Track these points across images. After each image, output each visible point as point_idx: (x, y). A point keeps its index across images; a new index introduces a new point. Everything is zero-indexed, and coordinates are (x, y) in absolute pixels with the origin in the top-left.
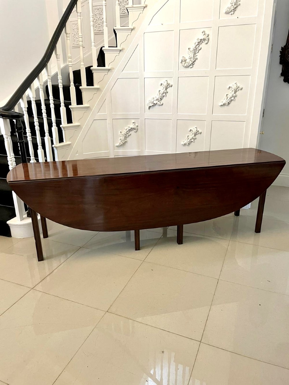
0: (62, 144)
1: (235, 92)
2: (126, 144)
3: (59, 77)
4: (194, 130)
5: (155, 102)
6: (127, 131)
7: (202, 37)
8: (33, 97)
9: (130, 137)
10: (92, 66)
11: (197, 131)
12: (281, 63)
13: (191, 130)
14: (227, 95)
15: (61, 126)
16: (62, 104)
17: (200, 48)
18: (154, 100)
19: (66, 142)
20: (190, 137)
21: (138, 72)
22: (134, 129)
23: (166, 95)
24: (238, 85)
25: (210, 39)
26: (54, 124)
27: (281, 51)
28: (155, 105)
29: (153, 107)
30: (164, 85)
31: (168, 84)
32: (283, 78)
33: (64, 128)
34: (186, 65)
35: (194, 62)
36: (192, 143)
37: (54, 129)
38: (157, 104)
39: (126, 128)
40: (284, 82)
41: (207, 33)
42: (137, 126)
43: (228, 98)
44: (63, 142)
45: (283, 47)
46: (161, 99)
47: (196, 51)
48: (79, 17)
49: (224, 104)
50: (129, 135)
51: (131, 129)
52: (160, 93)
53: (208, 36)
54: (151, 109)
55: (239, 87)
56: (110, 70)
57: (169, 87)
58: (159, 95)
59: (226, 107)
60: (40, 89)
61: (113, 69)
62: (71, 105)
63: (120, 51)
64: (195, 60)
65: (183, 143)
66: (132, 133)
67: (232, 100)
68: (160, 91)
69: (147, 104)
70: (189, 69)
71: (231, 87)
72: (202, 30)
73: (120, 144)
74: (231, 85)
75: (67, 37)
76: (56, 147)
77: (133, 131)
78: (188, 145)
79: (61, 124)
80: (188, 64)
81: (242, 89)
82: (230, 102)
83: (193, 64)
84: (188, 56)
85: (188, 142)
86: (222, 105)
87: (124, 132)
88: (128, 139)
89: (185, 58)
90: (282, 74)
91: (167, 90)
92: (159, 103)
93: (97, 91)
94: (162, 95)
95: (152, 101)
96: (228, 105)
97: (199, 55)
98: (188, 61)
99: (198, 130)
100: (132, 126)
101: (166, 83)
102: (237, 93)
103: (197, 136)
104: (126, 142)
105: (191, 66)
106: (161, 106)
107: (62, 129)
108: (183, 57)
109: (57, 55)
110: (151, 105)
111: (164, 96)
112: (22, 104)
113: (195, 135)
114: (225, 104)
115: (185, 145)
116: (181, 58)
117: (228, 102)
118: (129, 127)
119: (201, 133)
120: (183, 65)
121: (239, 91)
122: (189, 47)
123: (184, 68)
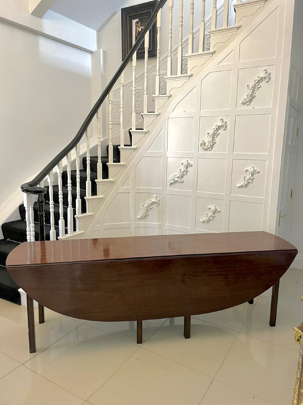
0: (84, 215)
1: (253, 175)
2: (148, 217)
3: (88, 155)
4: (213, 208)
5: (176, 179)
6: (149, 205)
7: (220, 124)
8: (60, 173)
9: (151, 210)
10: (120, 145)
11: (215, 209)
13: (209, 208)
14: (244, 177)
15: (85, 198)
16: (88, 178)
17: (218, 134)
18: (175, 177)
19: (89, 213)
20: (209, 215)
21: (162, 151)
22: (156, 203)
23: (186, 173)
24: (255, 168)
25: (227, 126)
26: (78, 196)
28: (176, 182)
29: (174, 183)
30: (185, 164)
31: (189, 164)
33: (88, 200)
34: (205, 148)
35: (212, 145)
36: (211, 221)
37: (78, 201)
38: (178, 181)
39: (147, 202)
41: (225, 120)
42: (159, 200)
43: (246, 181)
44: (86, 212)
46: (182, 177)
47: (214, 135)
48: (110, 105)
49: (241, 185)
50: (150, 209)
51: (152, 203)
52: (181, 172)
53: (226, 123)
54: (172, 185)
55: (256, 170)
56: (136, 149)
57: (189, 166)
58: (180, 173)
59: (244, 189)
60: (68, 166)
61: (139, 148)
62: (97, 179)
63: (146, 133)
64: (214, 144)
65: (201, 220)
66: (154, 206)
67: (249, 182)
68: (181, 170)
69: (169, 181)
70: (208, 152)
71: (248, 170)
72: (220, 118)
73: (141, 216)
74: (248, 168)
75: (98, 121)
76: (78, 218)
77: (154, 204)
78: (207, 222)
79: (86, 196)
80: (207, 147)
81: (259, 172)
82: (247, 184)
83: (212, 147)
84: (207, 140)
85: (207, 220)
86: (239, 187)
87: (146, 205)
88: (150, 212)
89: (204, 141)
91: (188, 169)
92: (180, 180)
93: (122, 167)
94: (182, 173)
95: (173, 178)
96: (246, 187)
97: (217, 140)
98: (207, 144)
99: (217, 208)
100: (153, 200)
101: (186, 163)
102: (255, 176)
103: (216, 215)
104: (147, 215)
105: (210, 149)
106: (181, 184)
107: (86, 201)
108: (203, 140)
109: (88, 136)
110: (172, 182)
111: (184, 174)
112: (49, 180)
113: (214, 214)
114: (243, 186)
115: (204, 222)
116: (201, 142)
117: (246, 184)
118: (151, 201)
119: (219, 212)
120: (202, 148)
121: (257, 174)
122: (209, 132)
123: (203, 150)
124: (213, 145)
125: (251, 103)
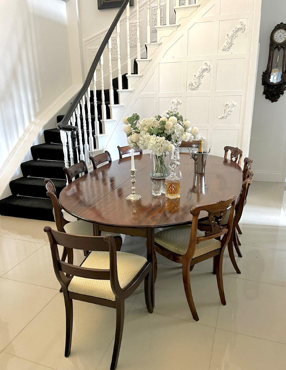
7: (204, 67)
12: (263, 84)
14: (225, 110)
17: (203, 75)
21: (154, 93)
23: (176, 110)
24: (233, 103)
25: (211, 69)
27: (263, 75)
30: (175, 102)
32: (264, 96)
34: (192, 88)
40: (266, 99)
43: (226, 113)
45: (264, 72)
47: (201, 76)
49: (222, 117)
56: (132, 92)
57: (179, 104)
58: (171, 110)
59: (224, 120)
61: (135, 90)
63: (140, 77)
67: (228, 114)
68: (172, 108)
70: (195, 91)
74: (227, 103)
80: (194, 87)
81: (236, 106)
82: (227, 116)
83: (198, 87)
84: (194, 81)
89: (192, 82)
90: (264, 93)
91: (177, 107)
94: (173, 110)
97: (202, 81)
98: (194, 85)
99: (202, 137)
101: (177, 101)
102: (232, 109)
105: (197, 89)
108: (190, 82)
116: (188, 83)
117: (225, 115)
120: (190, 88)
121: (234, 107)
122: (195, 75)
123: (190, 90)
124: (199, 85)
125: (230, 49)
